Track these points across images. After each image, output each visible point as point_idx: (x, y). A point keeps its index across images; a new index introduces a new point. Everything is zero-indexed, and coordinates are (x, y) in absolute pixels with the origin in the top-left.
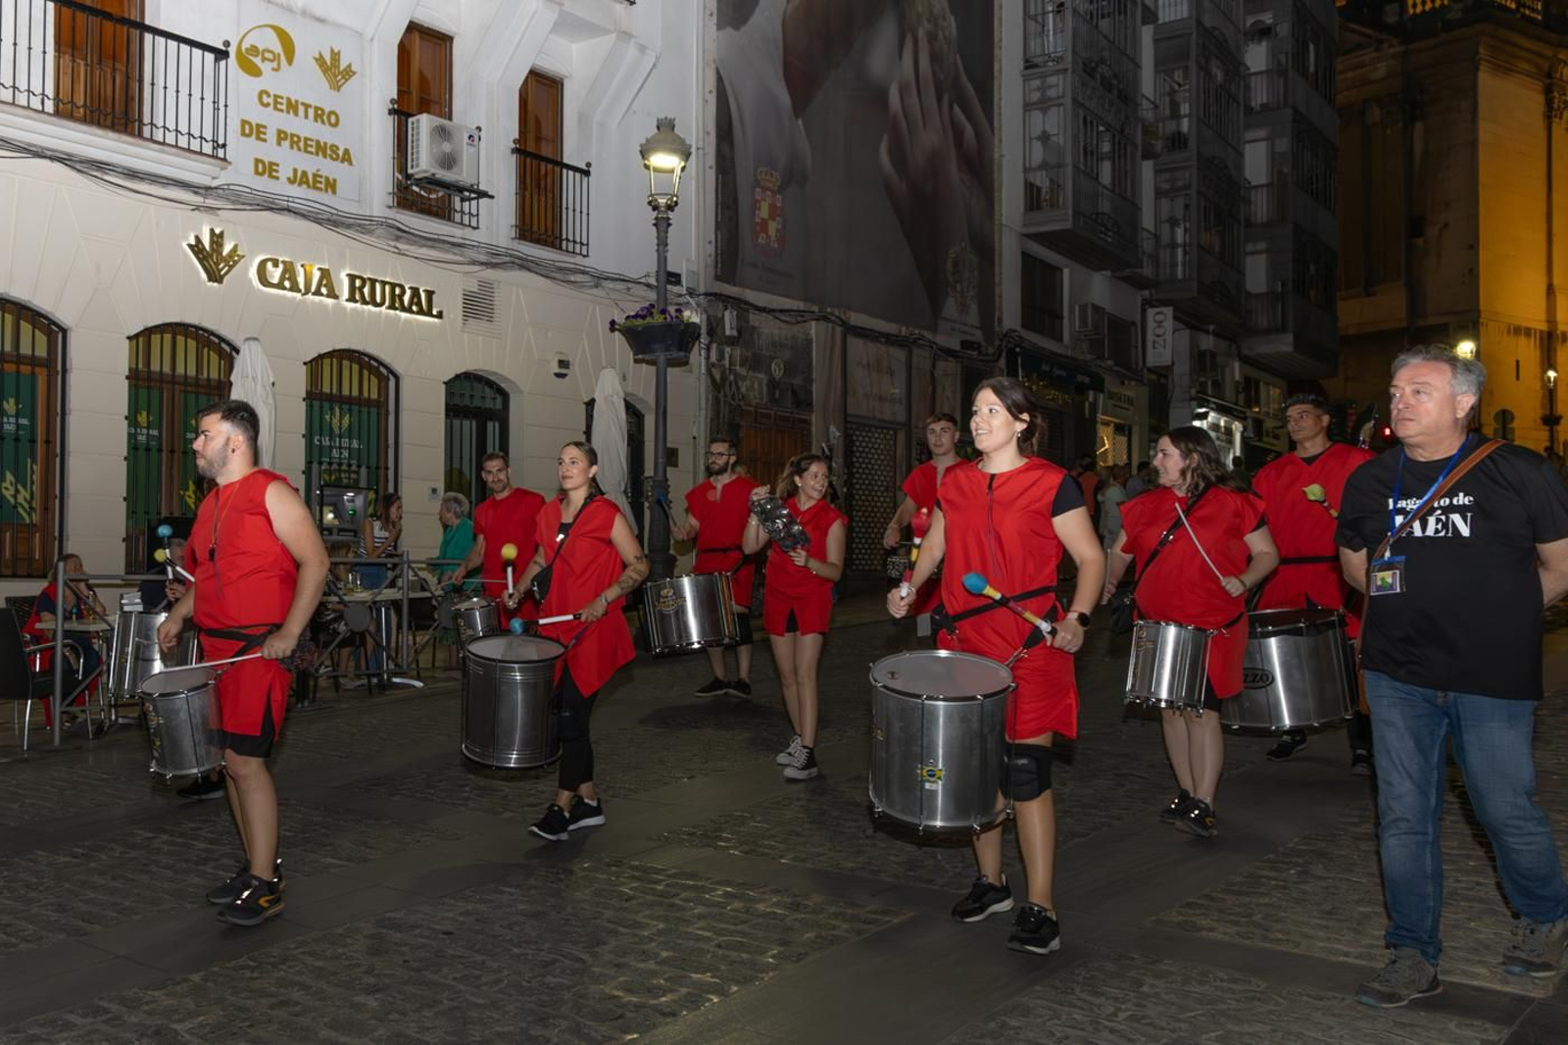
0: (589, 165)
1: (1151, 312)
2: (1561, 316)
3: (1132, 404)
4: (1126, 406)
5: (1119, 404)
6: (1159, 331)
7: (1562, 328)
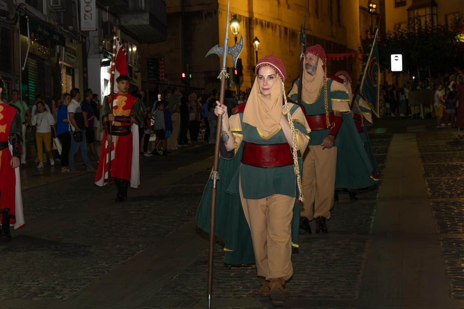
2: (255, 10)
3: (75, 55)
4: (72, 56)
5: (69, 54)
6: (88, 9)
7: (256, 16)
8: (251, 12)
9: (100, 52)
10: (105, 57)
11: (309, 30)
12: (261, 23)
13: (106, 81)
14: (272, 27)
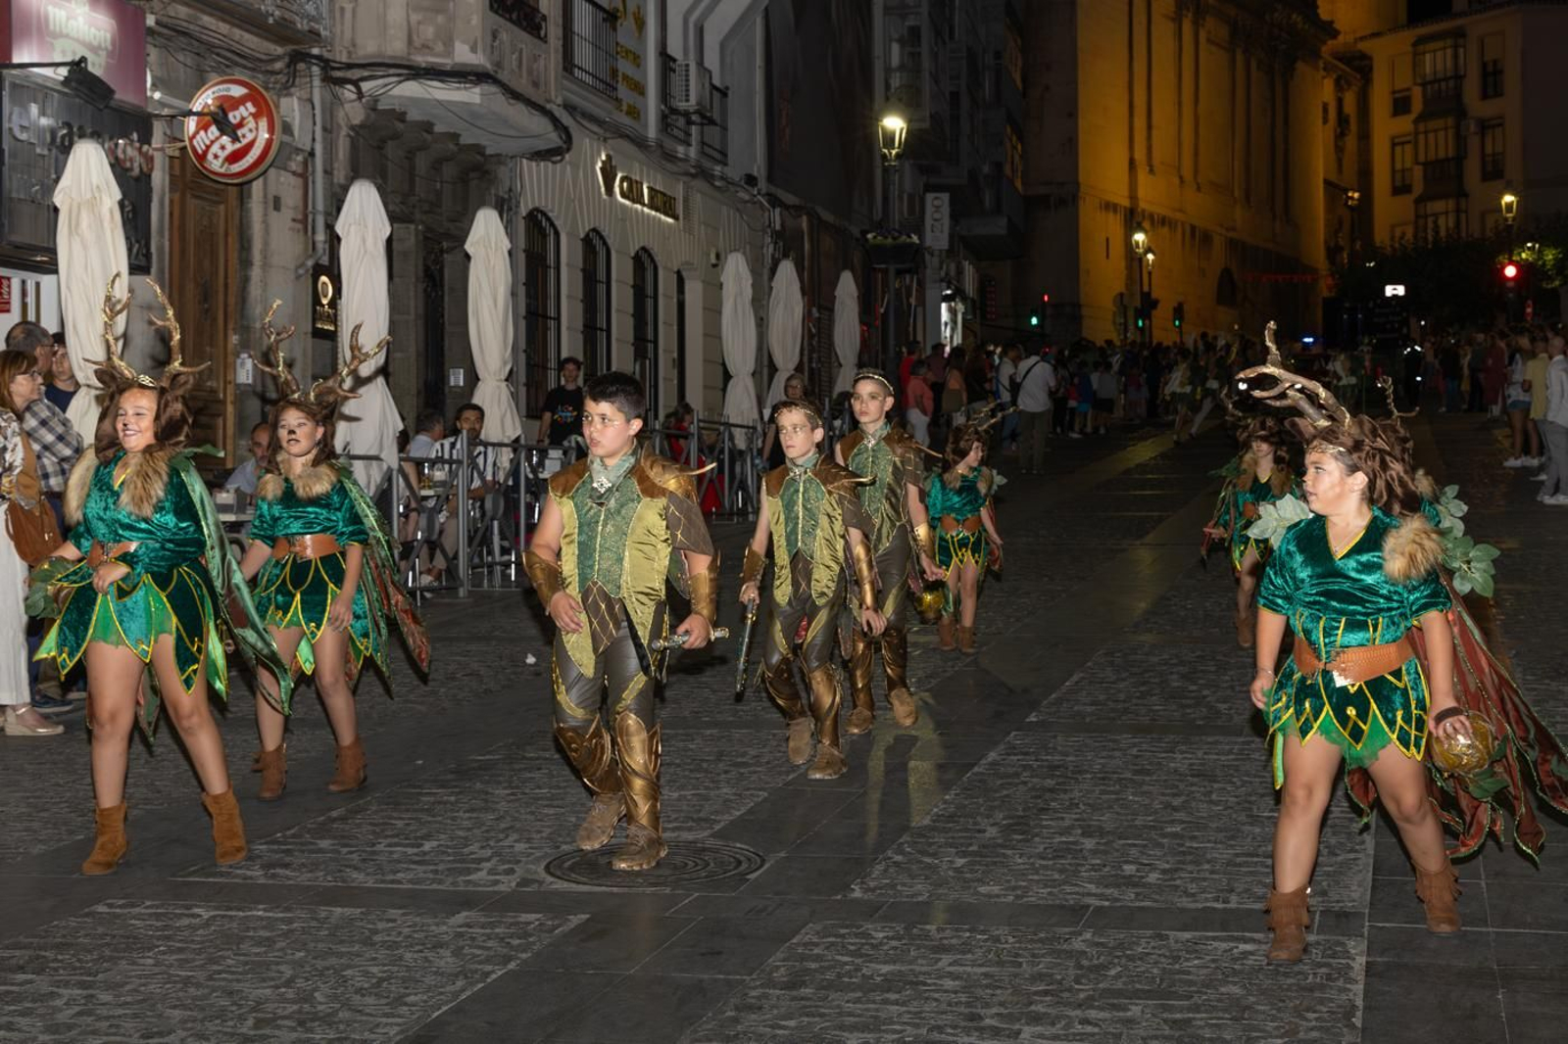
0: (727, 88)
1: (930, 197)
2: (1141, 193)
6: (937, 216)
7: (1142, 205)
8: (1133, 197)
9: (942, 280)
10: (948, 288)
11: (1234, 229)
12: (1151, 216)
13: (946, 324)
14: (1170, 224)
